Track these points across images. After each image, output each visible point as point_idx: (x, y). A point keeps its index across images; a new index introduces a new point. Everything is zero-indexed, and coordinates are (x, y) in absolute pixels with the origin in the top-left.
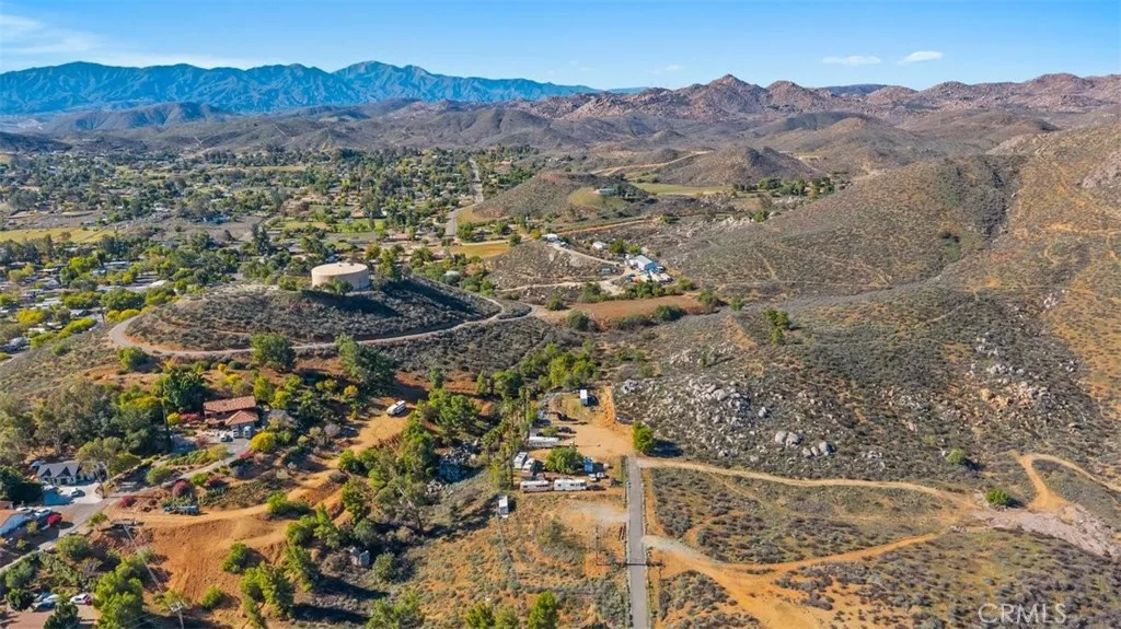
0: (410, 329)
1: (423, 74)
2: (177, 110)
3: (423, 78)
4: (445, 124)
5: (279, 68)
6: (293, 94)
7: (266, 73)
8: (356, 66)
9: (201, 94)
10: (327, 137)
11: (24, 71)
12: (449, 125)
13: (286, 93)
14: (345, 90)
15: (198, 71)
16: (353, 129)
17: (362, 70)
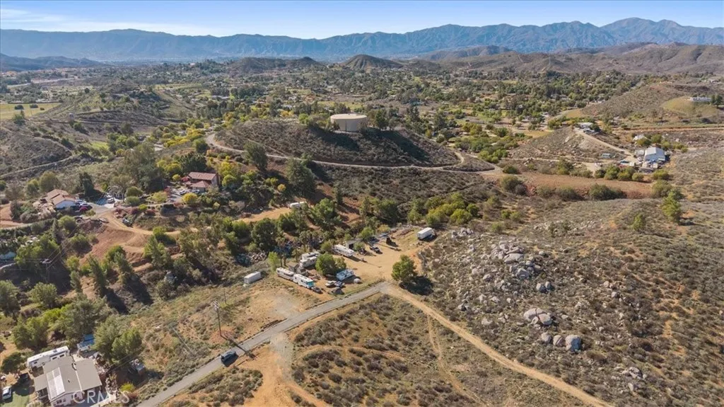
0: (361, 161)
1: (674, 26)
2: (485, 50)
3: (673, 29)
4: (648, 56)
5: (563, 25)
6: (567, 42)
7: (554, 27)
8: (620, 22)
9: (509, 42)
10: (548, 63)
11: (422, 31)
12: (652, 57)
13: (563, 41)
14: (606, 38)
15: (511, 28)
16: (571, 59)
17: (624, 24)
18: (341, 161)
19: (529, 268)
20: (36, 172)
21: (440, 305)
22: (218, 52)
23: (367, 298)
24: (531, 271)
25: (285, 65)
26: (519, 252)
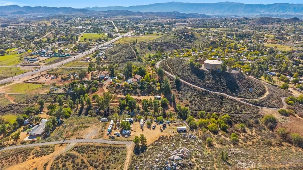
18: (192, 83)
19: (173, 167)
20: (124, 61)
21: (133, 162)
22: (263, 11)
23: (117, 145)
24: (172, 168)
25: (281, 21)
26: (181, 157)
